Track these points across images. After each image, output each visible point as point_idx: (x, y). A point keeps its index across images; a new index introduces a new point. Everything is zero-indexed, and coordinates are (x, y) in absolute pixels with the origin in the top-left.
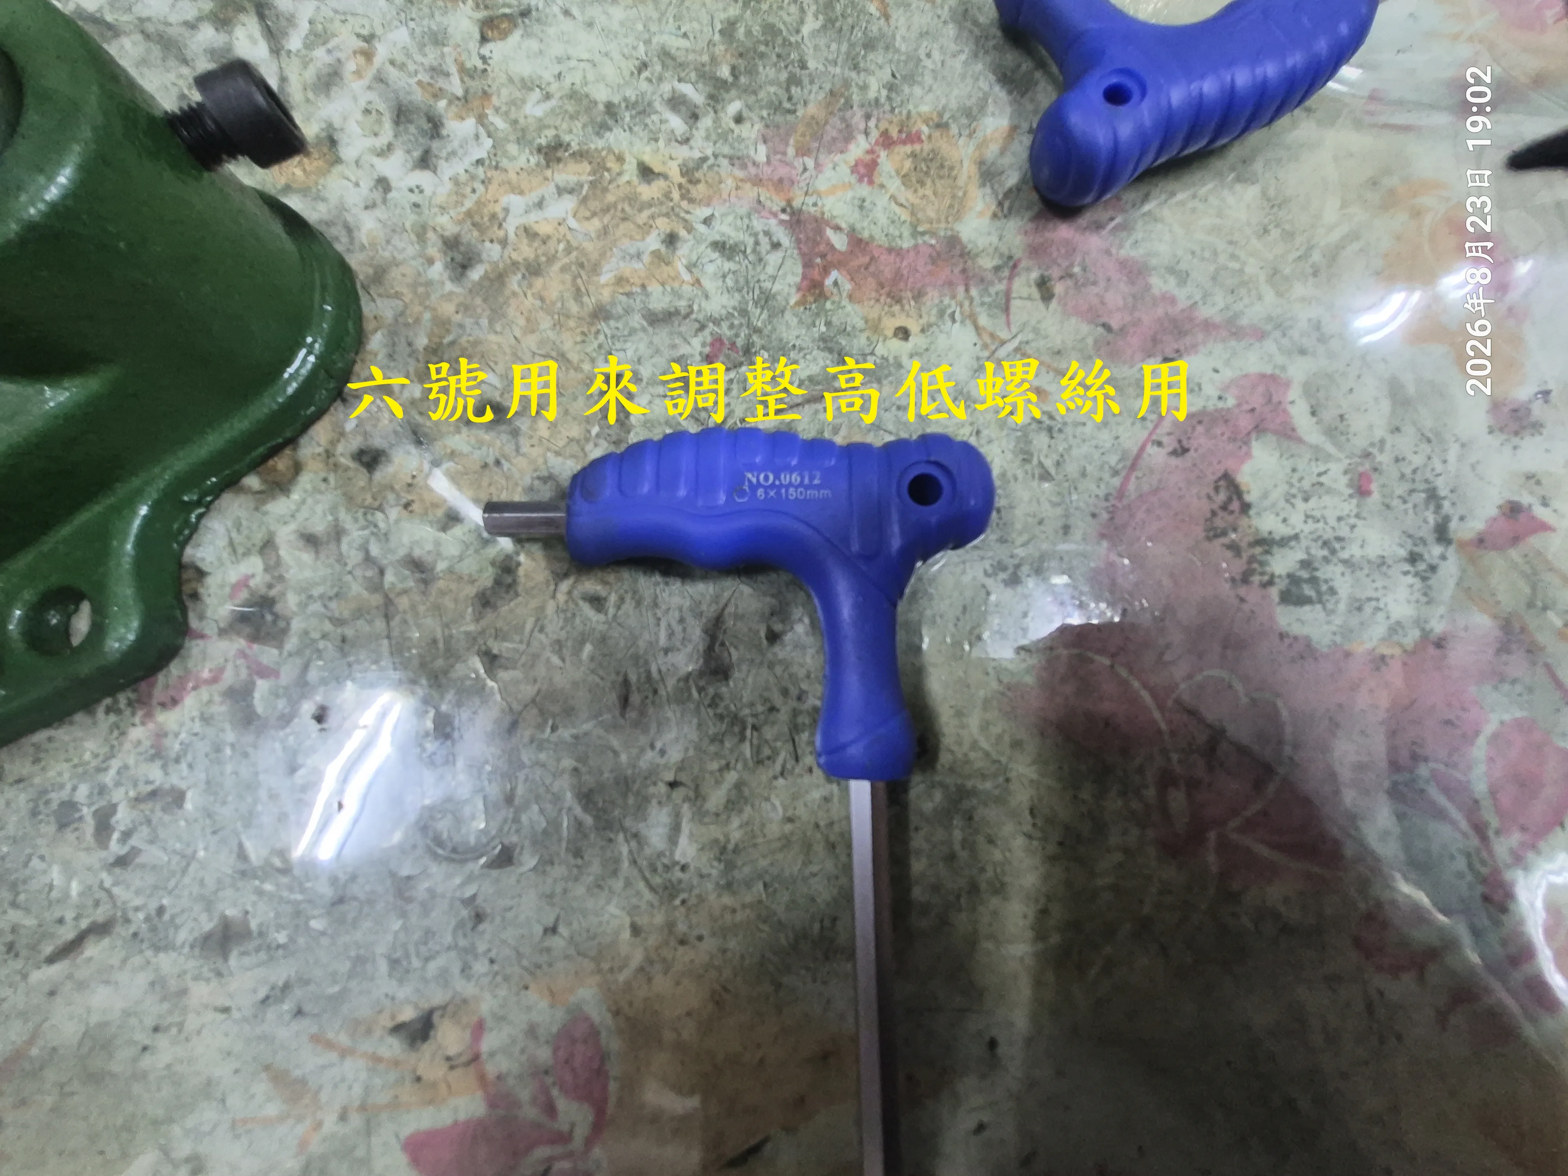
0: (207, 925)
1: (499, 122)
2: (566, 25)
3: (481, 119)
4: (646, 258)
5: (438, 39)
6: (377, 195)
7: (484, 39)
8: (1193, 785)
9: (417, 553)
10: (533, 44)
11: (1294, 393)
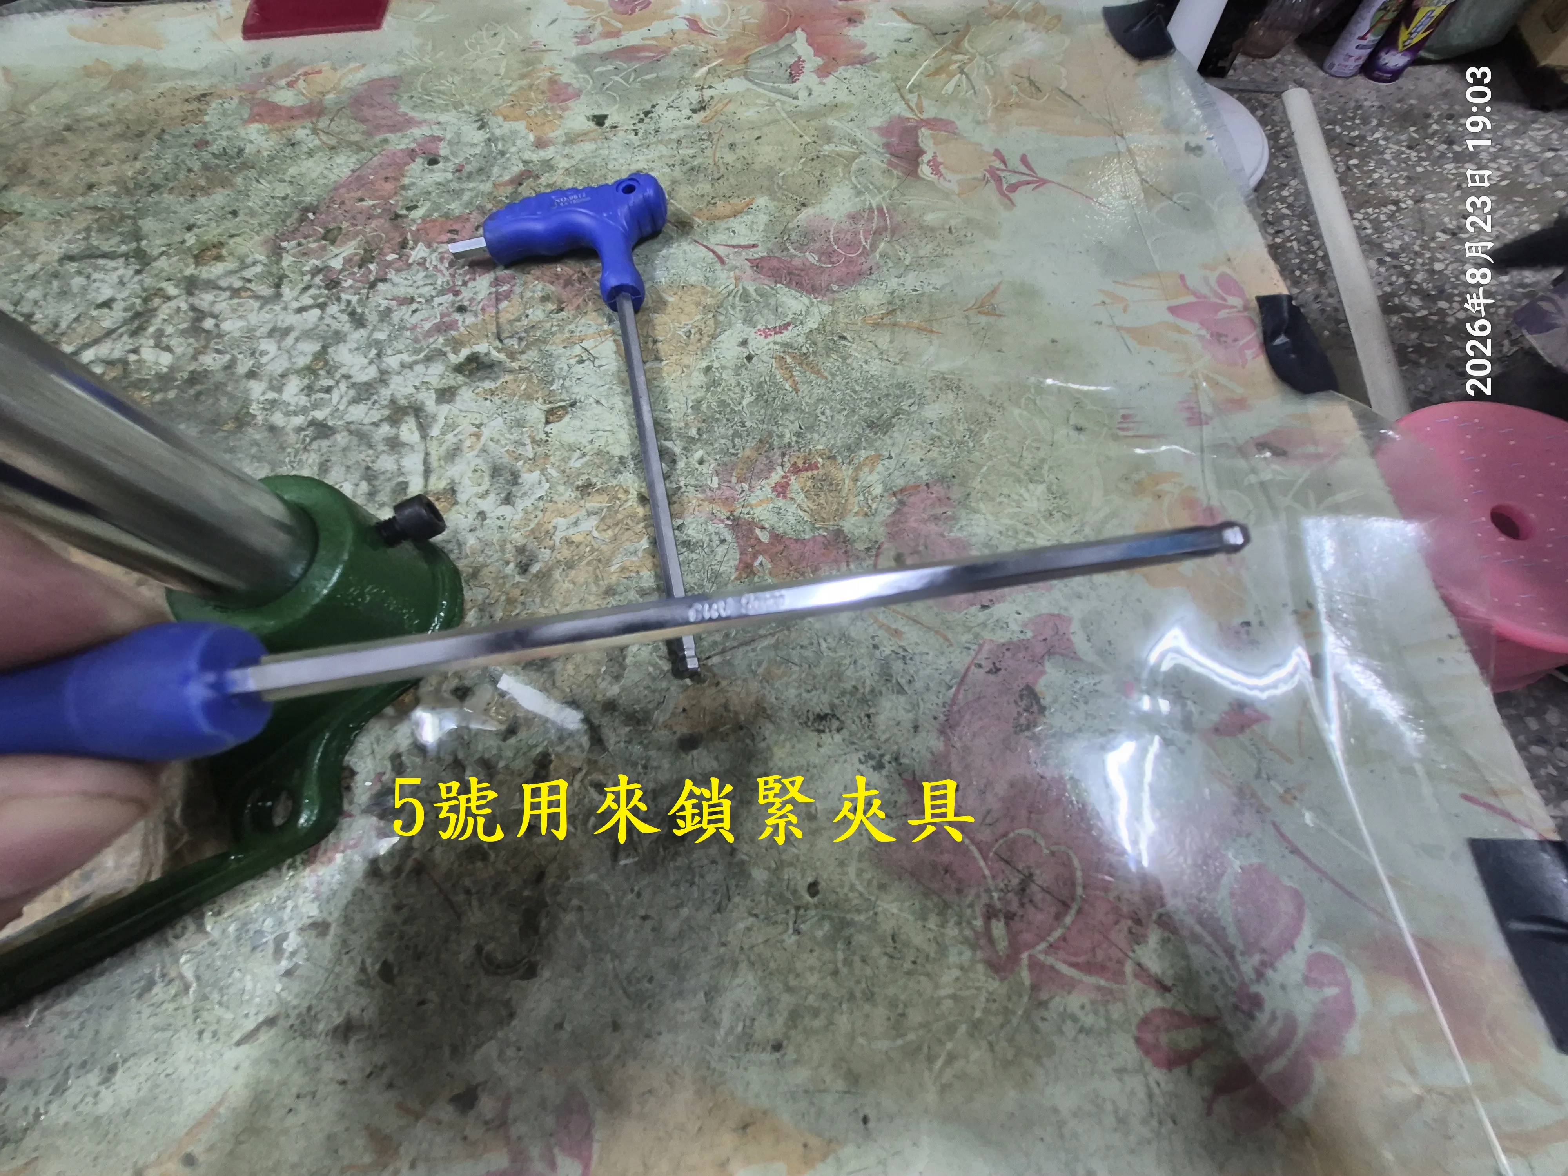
0: (338, 1019)
1: (554, 472)
2: (598, 409)
3: (543, 471)
4: (640, 554)
5: (520, 423)
6: (477, 523)
7: (547, 422)
8: (1010, 917)
9: (487, 756)
10: (577, 423)
11: (1075, 626)
